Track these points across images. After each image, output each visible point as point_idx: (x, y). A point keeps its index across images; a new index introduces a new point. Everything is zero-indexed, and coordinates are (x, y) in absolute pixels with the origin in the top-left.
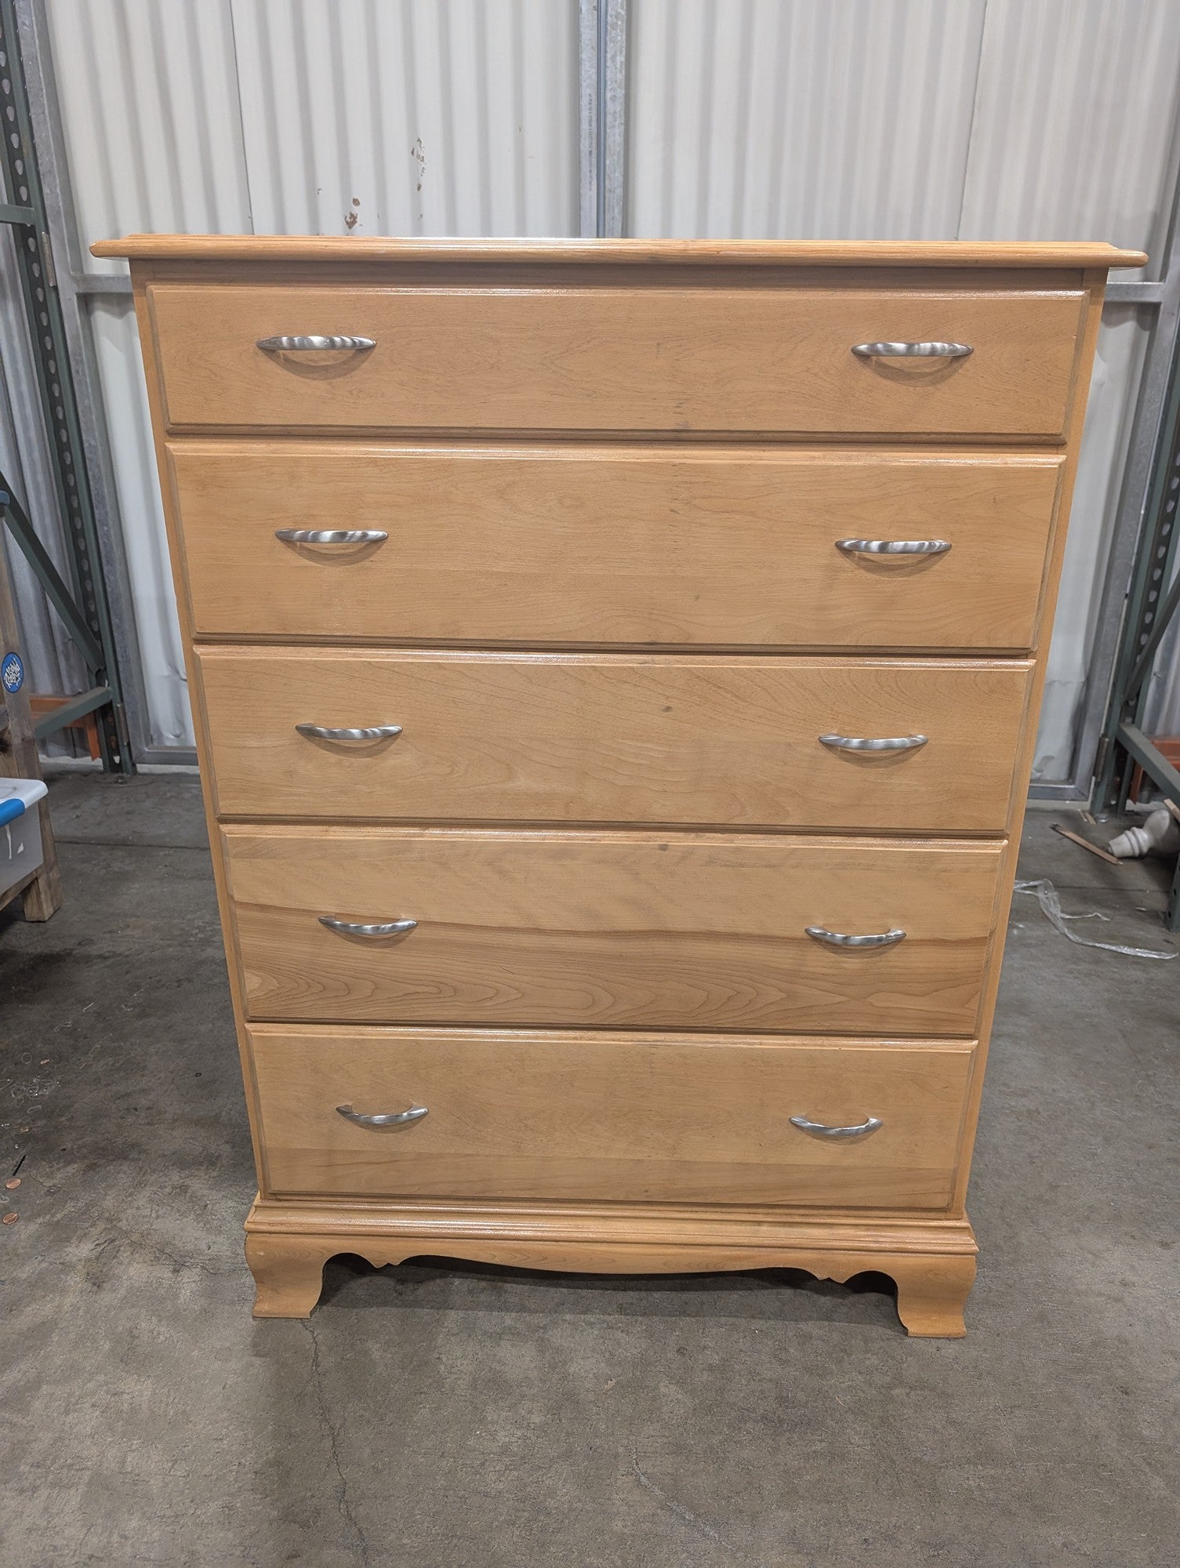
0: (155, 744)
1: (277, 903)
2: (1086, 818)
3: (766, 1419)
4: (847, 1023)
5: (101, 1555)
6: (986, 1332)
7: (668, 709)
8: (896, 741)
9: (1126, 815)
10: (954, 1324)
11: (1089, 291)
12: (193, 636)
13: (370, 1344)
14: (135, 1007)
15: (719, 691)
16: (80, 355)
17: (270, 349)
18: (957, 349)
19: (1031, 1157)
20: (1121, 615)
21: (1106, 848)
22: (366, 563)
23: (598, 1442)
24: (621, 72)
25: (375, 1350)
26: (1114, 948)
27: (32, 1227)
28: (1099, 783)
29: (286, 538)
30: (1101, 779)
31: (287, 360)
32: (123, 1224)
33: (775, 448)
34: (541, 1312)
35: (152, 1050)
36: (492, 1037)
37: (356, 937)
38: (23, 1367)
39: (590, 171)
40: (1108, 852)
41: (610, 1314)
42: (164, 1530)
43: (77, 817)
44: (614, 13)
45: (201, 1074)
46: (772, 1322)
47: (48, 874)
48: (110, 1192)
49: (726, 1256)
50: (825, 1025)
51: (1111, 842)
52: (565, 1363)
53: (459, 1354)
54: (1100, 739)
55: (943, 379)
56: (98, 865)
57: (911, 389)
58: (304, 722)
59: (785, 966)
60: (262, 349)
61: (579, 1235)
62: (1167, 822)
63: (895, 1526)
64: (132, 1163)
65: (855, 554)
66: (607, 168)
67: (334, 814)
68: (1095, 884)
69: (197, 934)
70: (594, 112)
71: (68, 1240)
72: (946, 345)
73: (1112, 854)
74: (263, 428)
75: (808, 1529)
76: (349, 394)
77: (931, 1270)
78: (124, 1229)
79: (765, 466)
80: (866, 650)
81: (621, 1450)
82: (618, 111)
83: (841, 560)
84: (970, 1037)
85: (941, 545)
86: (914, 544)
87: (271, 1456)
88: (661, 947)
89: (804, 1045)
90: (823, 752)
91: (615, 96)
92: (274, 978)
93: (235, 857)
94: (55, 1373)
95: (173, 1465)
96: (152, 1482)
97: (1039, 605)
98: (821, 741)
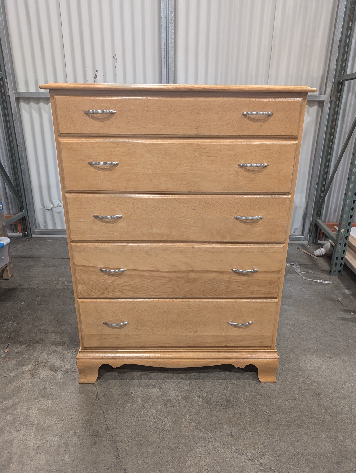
0: (38, 228)
1: (87, 265)
2: (307, 246)
3: (223, 405)
4: (243, 295)
5: (41, 446)
6: (282, 381)
7: (194, 209)
8: (255, 217)
9: (318, 245)
10: (273, 379)
11: (303, 98)
12: (65, 191)
13: (112, 389)
14: (37, 302)
15: (208, 204)
16: (16, 115)
17: (87, 113)
18: (269, 114)
19: (293, 336)
20: (315, 188)
21: (313, 254)
22: (113, 171)
23: (177, 412)
24: (173, 35)
25: (114, 391)
26: (315, 280)
27: (13, 362)
28: (311, 235)
29: (91, 164)
30: (311, 234)
31: (92, 116)
32: (39, 360)
33: (222, 139)
34: (159, 380)
35: (44, 314)
36: (146, 301)
37: (108, 273)
38: (14, 398)
39: (164, 63)
40: (313, 255)
41: (179, 380)
42: (58, 439)
43: (16, 250)
44: (171, 19)
45: (58, 320)
46: (224, 380)
47: (10, 265)
48: (35, 352)
49: (211, 361)
50: (237, 296)
51: (314, 252)
52: (167, 393)
53: (137, 391)
54: (311, 223)
55: (266, 121)
56: (23, 263)
57: (257, 124)
58: (95, 214)
59: (226, 279)
60: (85, 113)
61: (170, 357)
62: (329, 246)
63: (258, 430)
64: (41, 344)
65: (243, 167)
66: (169, 62)
67: (103, 240)
68: (310, 263)
69: (54, 282)
70: (165, 46)
71: (24, 365)
72: (266, 112)
73: (315, 255)
74: (85, 135)
75: (235, 432)
76: (108, 125)
77: (267, 364)
78: (40, 361)
79: (219, 144)
80: (247, 193)
81: (183, 414)
82: (172, 46)
83: (240, 169)
84: (276, 298)
85: (266, 165)
86: (259, 164)
87: (86, 419)
88: (192, 275)
89: (231, 301)
90: (236, 221)
91: (171, 42)
92: (86, 286)
93: (76, 252)
94: (23, 400)
95: (59, 422)
96: (54, 427)
97: (292, 181)
98: (235, 218)
